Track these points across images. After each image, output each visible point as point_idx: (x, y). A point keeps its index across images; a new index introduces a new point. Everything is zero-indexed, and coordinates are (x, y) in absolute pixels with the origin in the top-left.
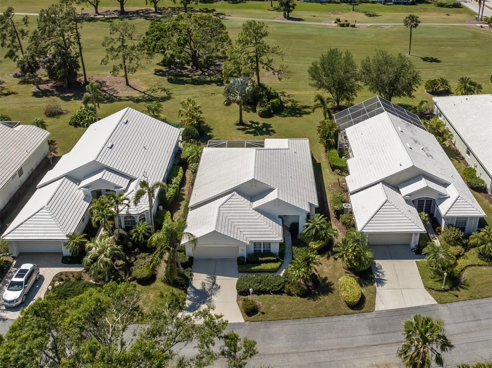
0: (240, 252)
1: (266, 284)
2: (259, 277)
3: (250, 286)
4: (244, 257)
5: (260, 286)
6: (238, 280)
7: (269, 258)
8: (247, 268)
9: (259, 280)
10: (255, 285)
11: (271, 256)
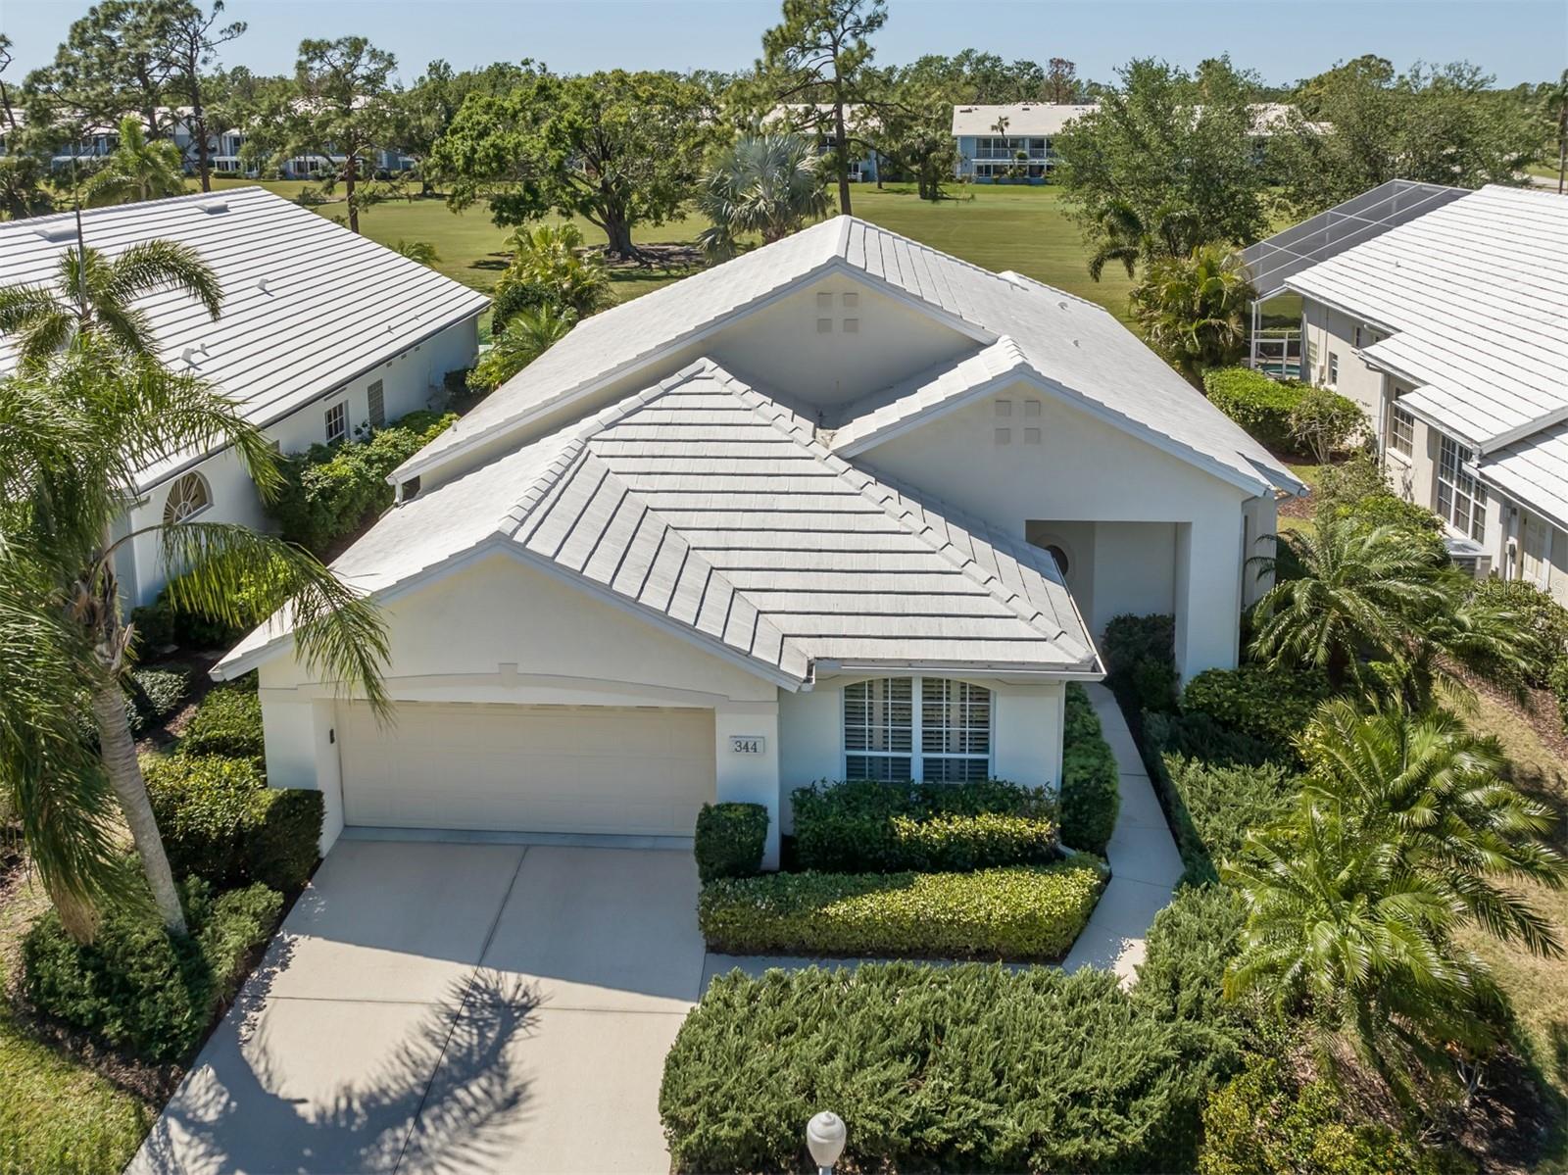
0: (727, 762)
1: (983, 1072)
2: (911, 1001)
3: (809, 1091)
4: (757, 812)
5: (923, 1098)
6: (692, 1020)
7: (988, 823)
8: (785, 906)
9: (911, 1030)
10: (868, 1076)
11: (1001, 810)
